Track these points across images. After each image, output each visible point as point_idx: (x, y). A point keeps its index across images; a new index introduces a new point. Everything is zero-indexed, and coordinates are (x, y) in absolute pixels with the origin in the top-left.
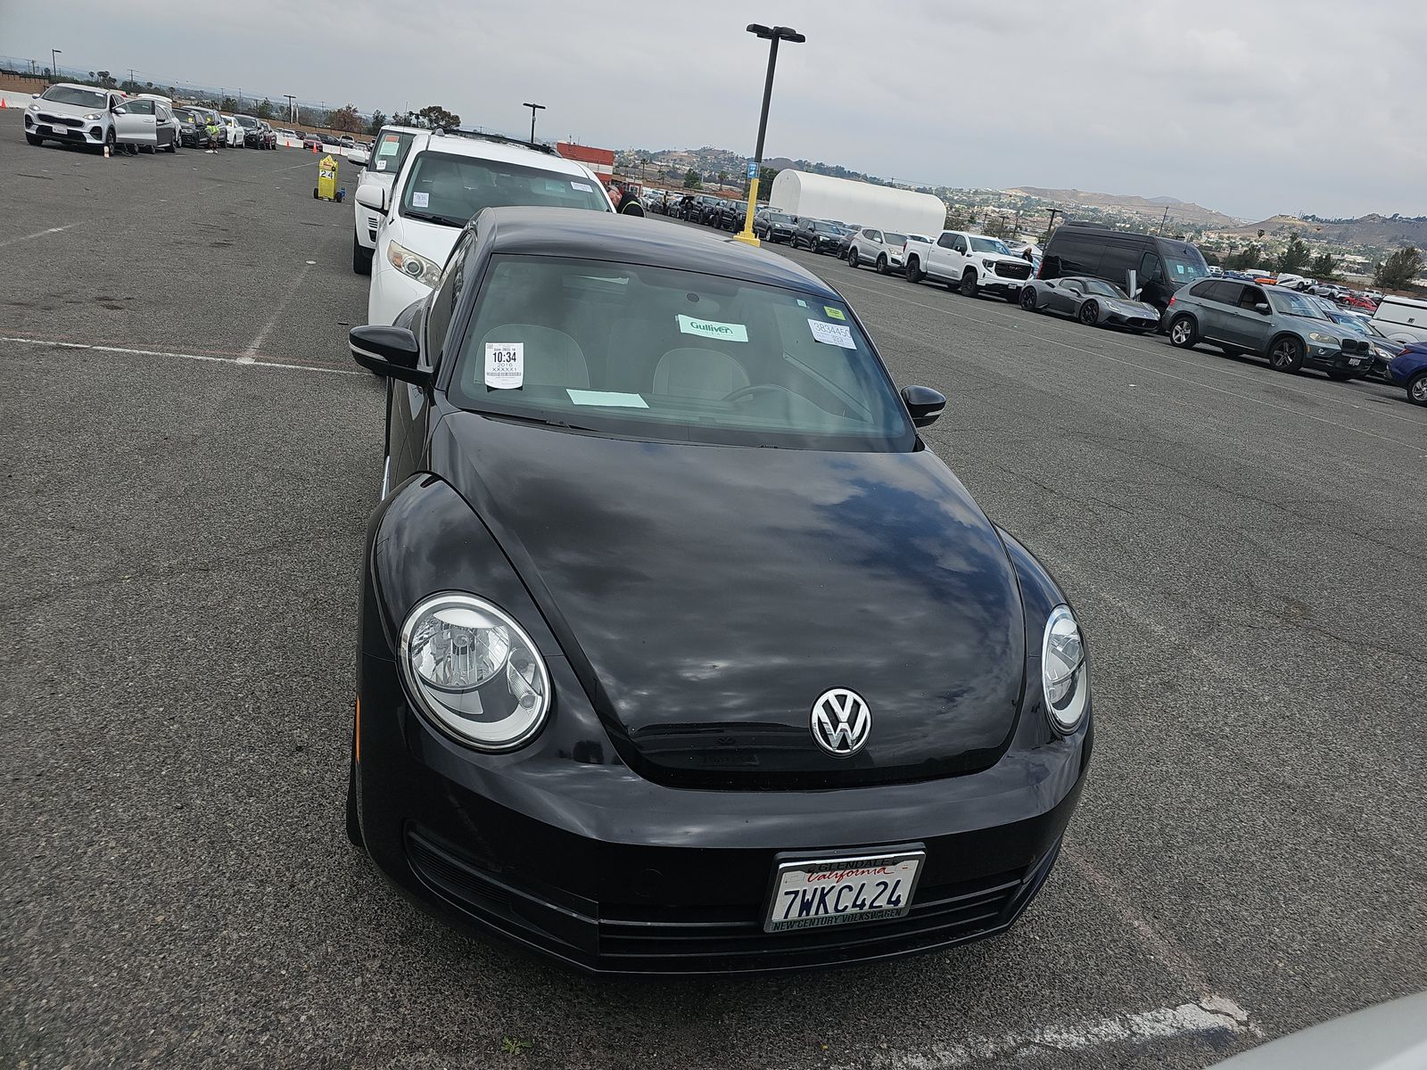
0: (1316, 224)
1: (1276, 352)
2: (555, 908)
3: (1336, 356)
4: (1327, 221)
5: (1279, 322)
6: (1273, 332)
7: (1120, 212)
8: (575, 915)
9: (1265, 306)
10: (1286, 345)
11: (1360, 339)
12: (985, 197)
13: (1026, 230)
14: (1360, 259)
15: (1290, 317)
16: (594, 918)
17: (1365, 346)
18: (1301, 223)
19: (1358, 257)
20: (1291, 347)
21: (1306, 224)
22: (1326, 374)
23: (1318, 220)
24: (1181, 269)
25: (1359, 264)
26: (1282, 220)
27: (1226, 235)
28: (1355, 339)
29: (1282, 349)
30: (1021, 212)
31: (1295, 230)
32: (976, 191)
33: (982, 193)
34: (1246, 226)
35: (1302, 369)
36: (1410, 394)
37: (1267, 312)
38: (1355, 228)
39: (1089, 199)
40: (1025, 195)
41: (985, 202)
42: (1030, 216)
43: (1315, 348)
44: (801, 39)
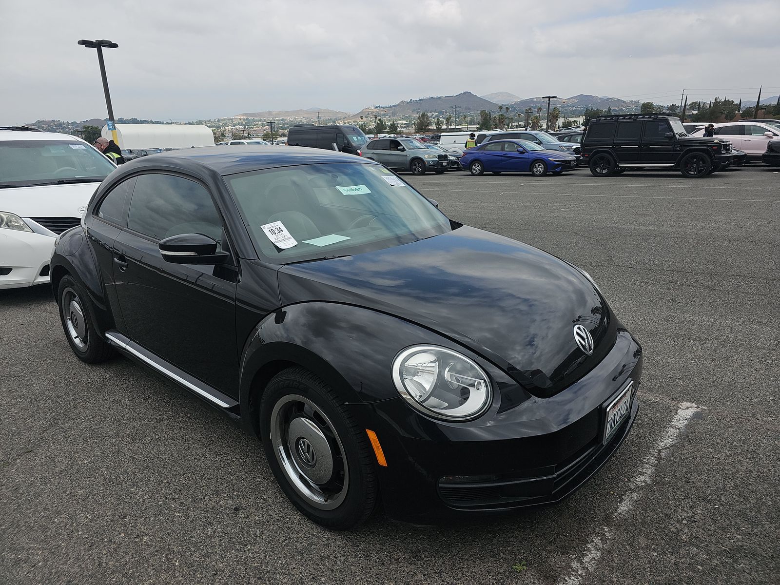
0: (381, 109)
1: (413, 167)
2: (535, 480)
3: (438, 163)
4: (386, 108)
5: (410, 154)
6: (409, 159)
7: (295, 118)
8: (545, 478)
9: (402, 147)
10: (417, 163)
11: (443, 154)
12: (225, 122)
13: (253, 135)
14: (404, 122)
15: (413, 150)
16: (554, 474)
17: (446, 156)
18: (375, 110)
19: (404, 121)
20: (419, 164)
21: (378, 110)
22: (434, 173)
23: (382, 107)
24: (355, 138)
25: (404, 124)
26: (367, 110)
27: (346, 121)
28: (442, 154)
29: (415, 165)
30: (247, 127)
31: (374, 114)
32: (219, 120)
33: (222, 120)
34: (354, 116)
35: (426, 173)
36: (472, 172)
37: (403, 150)
38: (397, 109)
39: (278, 114)
40: (245, 118)
41: (225, 125)
42: (252, 128)
43: (429, 162)
44: (115, 46)
